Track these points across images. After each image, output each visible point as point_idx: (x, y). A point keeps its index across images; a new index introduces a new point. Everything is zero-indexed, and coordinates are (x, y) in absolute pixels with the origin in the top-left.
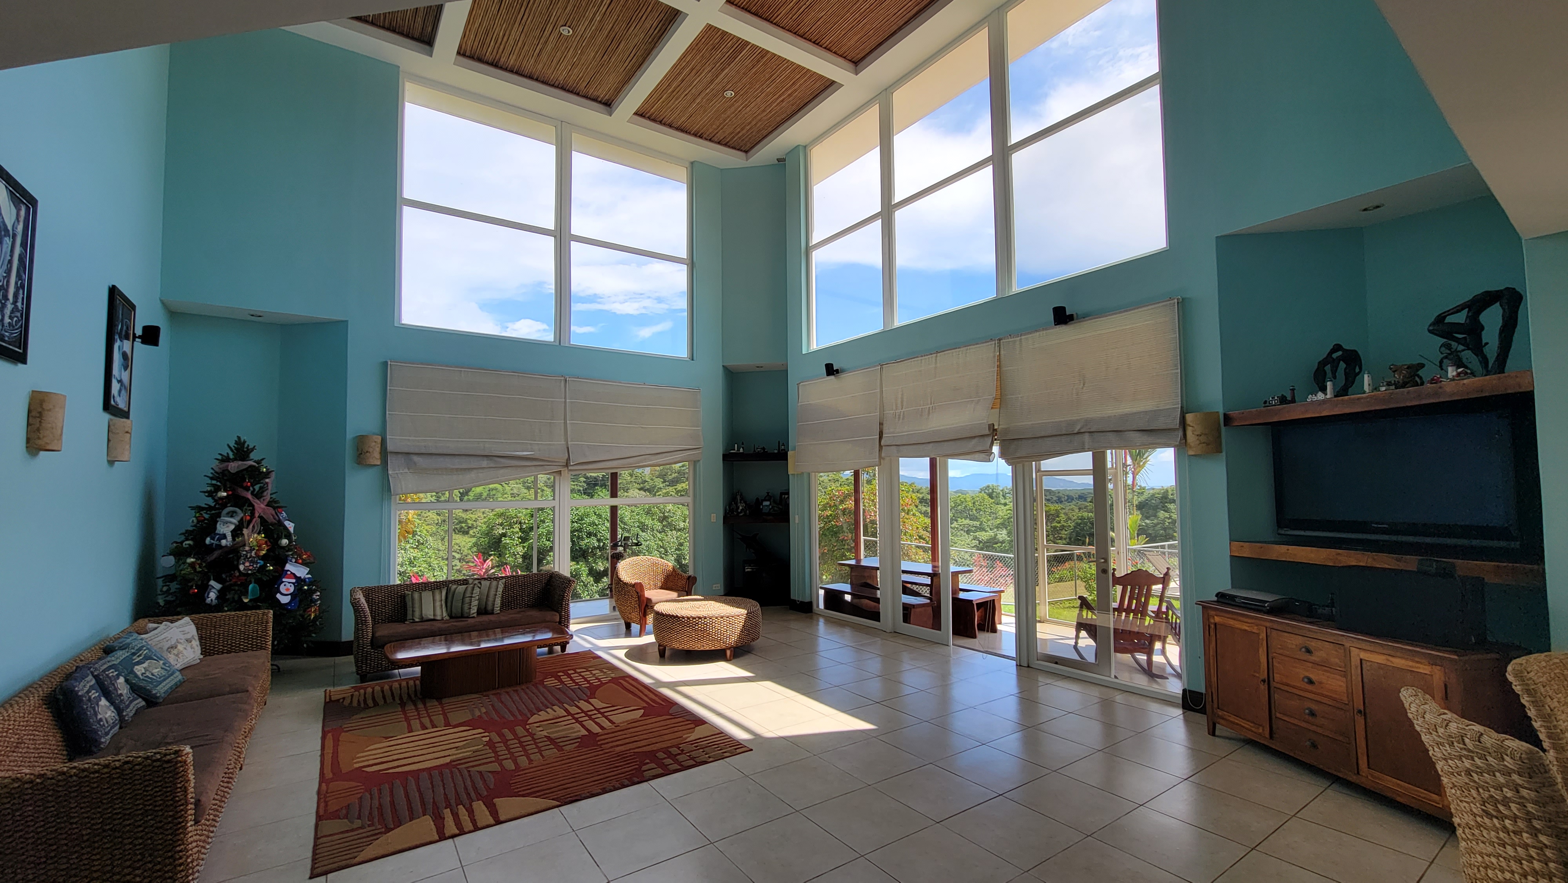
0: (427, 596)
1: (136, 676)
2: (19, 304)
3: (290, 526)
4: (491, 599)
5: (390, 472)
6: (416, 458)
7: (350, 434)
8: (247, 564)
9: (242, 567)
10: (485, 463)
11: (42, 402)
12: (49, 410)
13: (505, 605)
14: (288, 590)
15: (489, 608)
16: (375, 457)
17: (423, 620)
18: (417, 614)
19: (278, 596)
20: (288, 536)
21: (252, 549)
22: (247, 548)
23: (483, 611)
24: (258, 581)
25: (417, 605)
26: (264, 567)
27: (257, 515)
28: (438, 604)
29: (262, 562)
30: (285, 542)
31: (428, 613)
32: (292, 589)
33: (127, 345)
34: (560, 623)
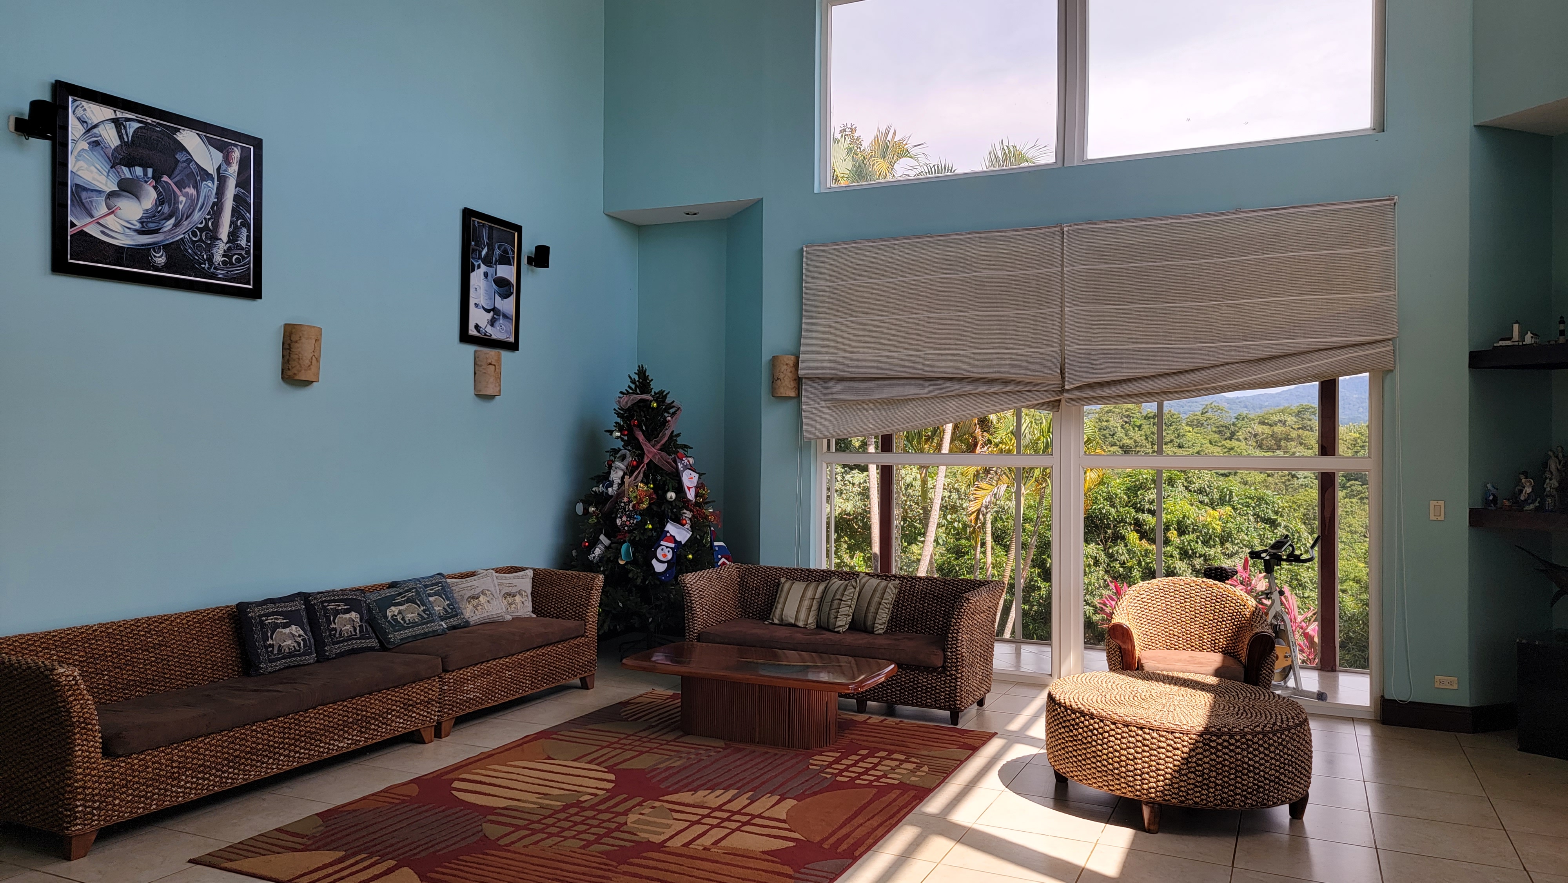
0: (798, 588)
1: (386, 617)
2: (243, 243)
3: (689, 480)
4: (872, 610)
5: (804, 407)
6: (834, 386)
7: (766, 357)
8: (624, 519)
9: (619, 522)
10: (925, 390)
13: (895, 624)
14: (665, 556)
15: (869, 623)
16: (787, 388)
17: (784, 624)
18: (778, 612)
19: (654, 562)
20: (680, 489)
21: (630, 502)
22: (625, 500)
23: (858, 625)
24: (633, 543)
25: (782, 600)
26: (641, 525)
27: (646, 461)
28: (806, 603)
29: (639, 518)
30: (671, 495)
31: (790, 613)
32: (670, 556)
33: (506, 272)
34: (944, 667)
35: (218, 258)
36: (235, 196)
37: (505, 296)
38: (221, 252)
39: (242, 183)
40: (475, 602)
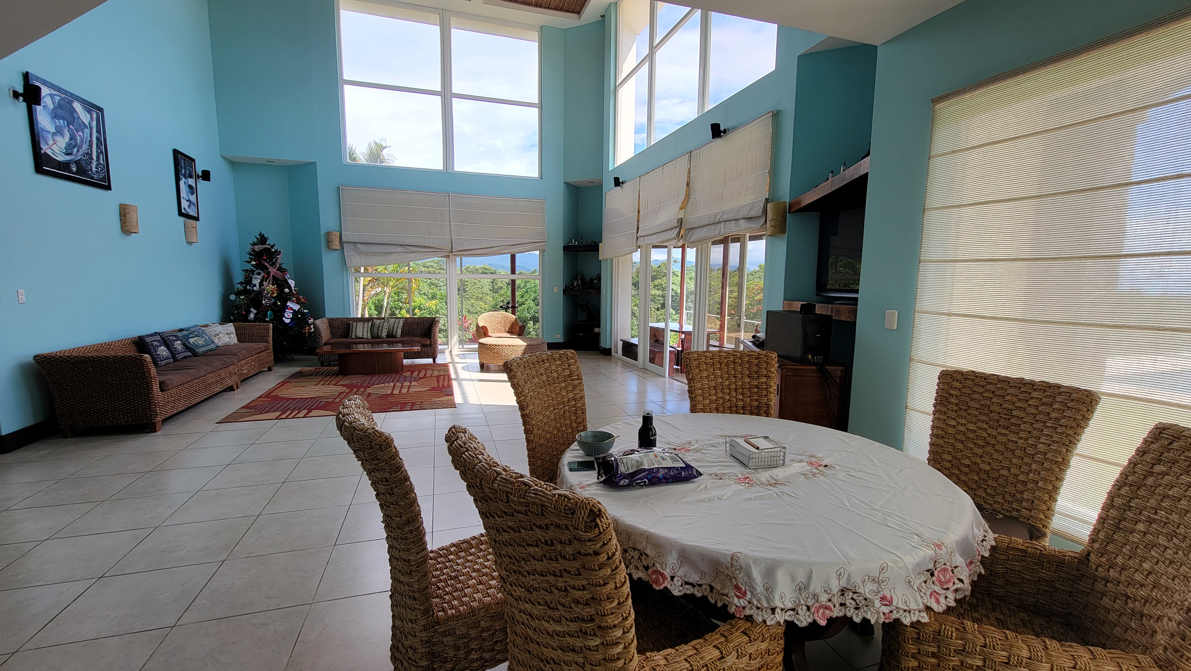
0: (360, 325)
1: (190, 343)
2: (101, 162)
3: (292, 283)
4: (395, 329)
5: (345, 254)
6: (359, 246)
7: (323, 232)
8: (266, 301)
9: (264, 302)
10: (400, 249)
11: (125, 209)
12: (129, 213)
13: (403, 334)
14: (289, 316)
15: (394, 334)
16: (336, 244)
17: (356, 338)
18: (354, 334)
19: (284, 319)
20: (289, 287)
21: (268, 293)
22: (266, 292)
23: (390, 335)
24: (272, 310)
25: (354, 329)
26: (275, 303)
27: (271, 275)
28: (365, 329)
29: (274, 300)
30: (287, 290)
31: (359, 334)
32: (291, 316)
33: (191, 181)
34: (430, 345)
35: (94, 169)
36: (97, 137)
37: (192, 194)
38: (95, 166)
39: (98, 131)
40: (218, 337)
